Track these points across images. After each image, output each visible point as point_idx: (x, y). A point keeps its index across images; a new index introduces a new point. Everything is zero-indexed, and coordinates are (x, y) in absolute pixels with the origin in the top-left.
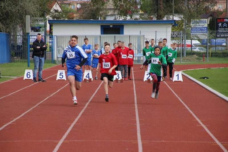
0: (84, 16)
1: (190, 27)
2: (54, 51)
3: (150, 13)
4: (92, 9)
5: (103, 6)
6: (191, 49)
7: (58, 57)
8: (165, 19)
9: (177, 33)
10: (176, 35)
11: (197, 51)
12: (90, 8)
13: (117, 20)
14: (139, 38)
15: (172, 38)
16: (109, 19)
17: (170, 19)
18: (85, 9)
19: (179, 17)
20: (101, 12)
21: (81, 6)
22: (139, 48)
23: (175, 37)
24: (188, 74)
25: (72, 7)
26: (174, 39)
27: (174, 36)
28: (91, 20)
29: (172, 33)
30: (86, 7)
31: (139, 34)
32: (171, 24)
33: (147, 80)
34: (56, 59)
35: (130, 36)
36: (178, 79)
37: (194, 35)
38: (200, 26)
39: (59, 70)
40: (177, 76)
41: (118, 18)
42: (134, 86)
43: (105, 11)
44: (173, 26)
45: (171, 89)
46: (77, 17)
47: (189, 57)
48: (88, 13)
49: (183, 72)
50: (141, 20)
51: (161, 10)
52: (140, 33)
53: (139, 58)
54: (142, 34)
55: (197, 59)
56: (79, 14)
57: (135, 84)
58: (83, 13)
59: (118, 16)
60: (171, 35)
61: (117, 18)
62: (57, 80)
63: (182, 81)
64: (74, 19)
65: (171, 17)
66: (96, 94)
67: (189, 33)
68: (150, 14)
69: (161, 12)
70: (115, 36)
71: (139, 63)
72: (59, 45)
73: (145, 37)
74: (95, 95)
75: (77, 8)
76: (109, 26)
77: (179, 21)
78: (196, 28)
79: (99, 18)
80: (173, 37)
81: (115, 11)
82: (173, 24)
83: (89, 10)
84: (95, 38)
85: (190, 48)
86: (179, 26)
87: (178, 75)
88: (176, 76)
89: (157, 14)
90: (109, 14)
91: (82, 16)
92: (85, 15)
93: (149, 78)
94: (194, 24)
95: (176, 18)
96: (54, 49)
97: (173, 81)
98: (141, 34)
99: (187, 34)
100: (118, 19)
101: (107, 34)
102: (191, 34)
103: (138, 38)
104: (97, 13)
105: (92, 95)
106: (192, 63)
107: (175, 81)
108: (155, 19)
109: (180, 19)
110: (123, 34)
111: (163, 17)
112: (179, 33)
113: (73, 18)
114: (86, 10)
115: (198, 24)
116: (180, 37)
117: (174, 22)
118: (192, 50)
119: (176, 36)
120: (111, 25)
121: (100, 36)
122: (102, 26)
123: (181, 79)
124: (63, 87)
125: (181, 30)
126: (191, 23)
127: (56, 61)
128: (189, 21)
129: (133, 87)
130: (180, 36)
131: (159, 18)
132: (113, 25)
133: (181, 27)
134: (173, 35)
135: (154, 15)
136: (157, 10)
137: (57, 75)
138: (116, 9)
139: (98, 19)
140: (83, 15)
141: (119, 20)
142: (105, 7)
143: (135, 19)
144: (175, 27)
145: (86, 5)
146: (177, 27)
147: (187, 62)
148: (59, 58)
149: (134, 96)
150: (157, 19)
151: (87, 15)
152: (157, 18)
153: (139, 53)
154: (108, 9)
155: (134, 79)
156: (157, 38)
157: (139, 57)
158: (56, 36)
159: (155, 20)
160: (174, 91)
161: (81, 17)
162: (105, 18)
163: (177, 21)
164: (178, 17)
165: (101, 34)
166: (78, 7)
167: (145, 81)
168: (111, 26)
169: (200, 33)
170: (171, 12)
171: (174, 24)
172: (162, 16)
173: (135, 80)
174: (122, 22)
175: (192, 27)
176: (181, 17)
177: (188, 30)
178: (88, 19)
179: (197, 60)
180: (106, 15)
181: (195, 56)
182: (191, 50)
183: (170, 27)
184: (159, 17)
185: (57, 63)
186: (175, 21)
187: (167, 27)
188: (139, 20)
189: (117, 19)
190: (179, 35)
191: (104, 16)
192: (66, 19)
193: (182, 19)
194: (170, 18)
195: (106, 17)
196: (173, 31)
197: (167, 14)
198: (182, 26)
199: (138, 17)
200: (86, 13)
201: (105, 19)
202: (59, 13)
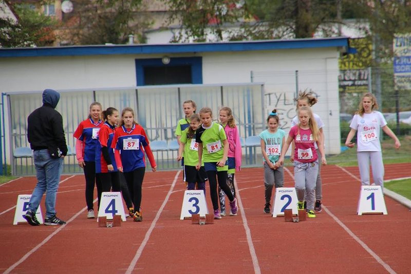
0: (82, 35)
1: (392, 54)
2: (2, 138)
3: (272, 20)
4: (105, 13)
5: (138, 6)
6: (398, 118)
7: (15, 154)
8: (319, 35)
9: (355, 74)
10: (350, 80)
12: (99, 12)
13: (180, 43)
14: (248, 91)
15: (342, 90)
16: (155, 39)
17: (334, 36)
18: (84, 14)
19: (360, 29)
20: (132, 21)
21: (74, 7)
22: (249, 121)
23: (348, 86)
24: (398, 192)
25: (46, 10)
26: (347, 90)
27: (346, 83)
28: (107, 44)
29: (340, 76)
30: (87, 10)
31: (248, 80)
32: (339, 48)
33: (283, 213)
34: (8, 162)
35: (222, 87)
36: (373, 208)
37: (403, 77)
39: (20, 196)
40: (371, 199)
41: (185, 36)
42: (248, 232)
43: (142, 19)
44: (344, 54)
45: (356, 238)
46: (64, 39)
48: (95, 26)
50: (250, 40)
51: (307, 11)
52: (252, 77)
53: (251, 150)
54: (258, 80)
56: (67, 31)
57: (250, 226)
58: (80, 27)
59: (183, 32)
60: (340, 81)
61: (181, 36)
62: (15, 223)
63: (385, 213)
64: (56, 45)
65: (335, 29)
66: (138, 262)
67: (389, 71)
68: (275, 23)
69: (307, 17)
70: (179, 89)
71: (251, 163)
72: (16, 120)
73: (265, 86)
74: (137, 266)
75: (63, 13)
76: (160, 60)
77: (359, 38)
78: (409, 57)
79: (131, 40)
80: (344, 87)
81: (174, 16)
82: (344, 50)
83: (97, 19)
84: (122, 98)
85: (395, 115)
86: (360, 54)
87: (372, 196)
88: (368, 198)
89: (296, 23)
90: (156, 26)
91: (78, 34)
92: (85, 31)
93: (287, 208)
94: (403, 48)
95: (350, 31)
96: (2, 135)
97: (360, 214)
98: (255, 80)
99: (384, 74)
100: (183, 39)
101: (153, 84)
102: (396, 74)
103: (246, 93)
104: (119, 26)
105: (127, 266)
107: (363, 214)
108: (289, 36)
109: (363, 33)
110: (199, 80)
111: (314, 30)
112: (360, 75)
113: (52, 42)
114: (88, 18)
116: (366, 85)
117: (346, 41)
118: (400, 120)
119: (350, 83)
120: (166, 57)
121: (137, 90)
122: (138, 62)
123: (381, 207)
124: (40, 245)
125: (366, 65)
126: (394, 45)
127: (10, 166)
128: (388, 41)
129: (245, 236)
130: (364, 82)
132: (172, 59)
133: (367, 57)
134: (345, 80)
135: (289, 25)
136: (296, 12)
137: (14, 211)
138: (176, 12)
139: (127, 40)
140: (81, 32)
141: (186, 43)
142: (142, 8)
143: (233, 39)
144: (348, 57)
145: (87, 4)
146: (355, 57)
147: (391, 158)
148: (19, 160)
149: (251, 262)
150: (297, 37)
151: (91, 31)
152: (297, 33)
153: (250, 135)
154: (152, 12)
155: (245, 210)
156: (299, 89)
157: (251, 147)
158: (8, 95)
159: (292, 39)
160: (365, 243)
161: (76, 38)
162: (144, 39)
163: (354, 39)
164: (356, 28)
165: (138, 84)
166: (65, 11)
167: (278, 216)
168: (166, 61)
170: (333, 16)
171: (347, 48)
172: (310, 28)
173: (247, 214)
174: (198, 49)
175: (399, 55)
176: (364, 28)
177: (386, 63)
178: (97, 44)
180: (146, 30)
182: (398, 121)
183: (335, 58)
184: (303, 31)
185: (12, 172)
186: (348, 39)
187: (326, 59)
188: (244, 41)
189: (180, 38)
190: (360, 79)
191: (141, 34)
192: (34, 46)
193: (366, 32)
194: (334, 32)
195: (148, 36)
196: (343, 68)
197: (322, 21)
198: (369, 54)
200: (90, 25)
201: (144, 42)
202: (13, 27)
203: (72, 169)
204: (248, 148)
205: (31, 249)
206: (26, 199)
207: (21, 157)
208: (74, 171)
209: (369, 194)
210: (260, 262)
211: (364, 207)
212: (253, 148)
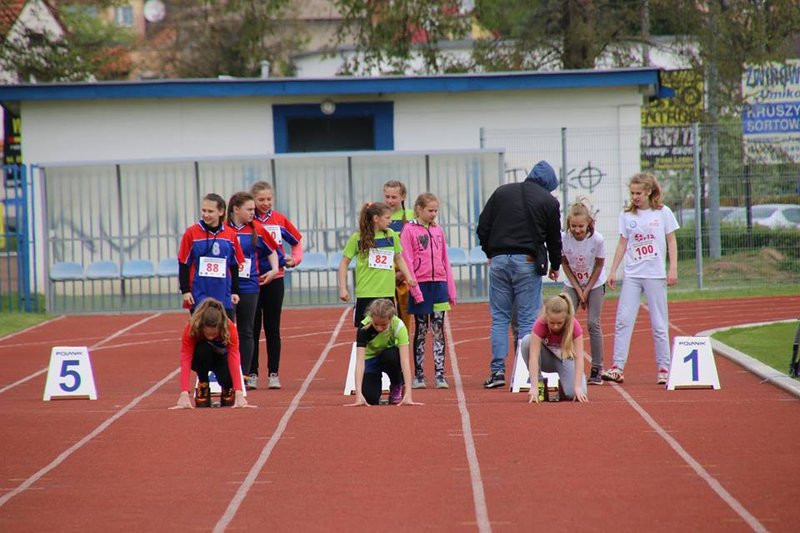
0: (181, 62)
1: (740, 100)
2: (31, 246)
3: (524, 36)
4: (223, 21)
5: (282, 9)
6: (749, 216)
7: (54, 275)
8: (605, 63)
9: (671, 136)
10: (663, 146)
11: (780, 229)
12: (211, 20)
13: (358, 75)
14: (475, 164)
15: (647, 163)
16: (315, 69)
17: (634, 66)
18: (184, 24)
19: (682, 53)
20: (272, 37)
21: (168, 10)
23: (659, 156)
24: (742, 349)
25: (116, 14)
26: (656, 165)
27: (656, 152)
28: (222, 78)
29: (643, 138)
30: (192, 17)
31: (476, 145)
32: (641, 88)
34: (41, 289)
35: (427, 157)
36: (695, 377)
38: (789, 94)
39: (55, 349)
40: (691, 360)
41: (363, 65)
42: (466, 418)
43: (288, 34)
44: (652, 99)
45: (660, 431)
46: (148, 68)
47: (738, 260)
48: (204, 46)
49: (717, 337)
50: (480, 71)
51: (585, 20)
52: (481, 139)
53: (478, 272)
54: (491, 144)
55: (783, 267)
56: (154, 54)
57: (469, 408)
58: (178, 46)
59: (361, 56)
60: (643, 146)
61: (357, 63)
62: (47, 397)
63: (717, 386)
64: (133, 79)
65: (637, 53)
66: (263, 469)
67: (734, 131)
68: (527, 42)
69: (586, 31)
70: (349, 159)
72: (57, 215)
73: (507, 158)
74: (260, 476)
75: (147, 21)
76: (317, 107)
77: (679, 71)
78: (770, 106)
79: (265, 71)
80: (652, 159)
81: (345, 30)
82: (651, 90)
83: (207, 32)
84: (247, 174)
85: (743, 210)
86: (682, 100)
87: (694, 356)
88: (686, 359)
89: (566, 41)
90: (314, 46)
91: (172, 60)
92: (186, 55)
94: (759, 88)
95: (664, 58)
96: (31, 239)
97: (671, 387)
98: (488, 145)
99: (725, 137)
100: (360, 69)
101: (305, 151)
102: (746, 137)
103: (471, 167)
104: (247, 45)
105: (243, 478)
106: (759, 290)
107: (677, 389)
108: (552, 65)
109: (687, 61)
110: (389, 144)
111: (598, 55)
112: (681, 137)
113: (125, 74)
114: (191, 31)
115: (779, 88)
116: (692, 155)
117: (655, 77)
118: (754, 221)
119: (663, 151)
120: (328, 101)
121: (273, 161)
122: (278, 111)
123: (709, 376)
124: (87, 438)
125: (691, 119)
126: (744, 82)
127: (43, 296)
128: (733, 74)
129: (459, 425)
130: (689, 150)
131: (575, 58)
132: (338, 106)
133: (692, 105)
134: (653, 145)
135: (549, 46)
136: (565, 22)
137: (44, 377)
138: (348, 22)
139: (258, 72)
140: (179, 55)
141: (367, 76)
142: (289, 13)
143: (453, 69)
144: (660, 104)
145: (190, 6)
146: (671, 104)
147: (734, 288)
148: (59, 285)
149: (468, 473)
150: (566, 67)
151: (197, 55)
152: (567, 61)
154: (308, 21)
155: (463, 380)
156: (568, 162)
157: (478, 266)
158: (42, 169)
159: (557, 70)
160: (678, 440)
161: (169, 67)
162: (291, 70)
164: (675, 52)
165: (278, 150)
166: (150, 18)
167: (522, 391)
168: (328, 109)
169: (789, 130)
170: (634, 29)
171: (657, 88)
172: (590, 51)
173: (466, 387)
174: (384, 88)
175: (751, 100)
176: (689, 52)
177: (728, 117)
178: (206, 76)
179: (782, 275)
180: (295, 53)
181: (771, 253)
182: (749, 222)
183: (634, 105)
184: (577, 55)
185: (47, 307)
186: (658, 71)
187: (618, 107)
188: (471, 73)
189: (356, 69)
190: (680, 143)
191: (287, 61)
192: (91, 79)
193: (693, 60)
194: (633, 59)
195: (300, 64)
196: (651, 123)
197: (614, 37)
198: (698, 100)
199: (465, 57)
200: (194, 44)
201: (292, 75)
202: (54, 46)
203: (155, 302)
204: (474, 268)
205: (71, 445)
206: (66, 354)
207: (64, 280)
208: (160, 307)
209: (688, 352)
210: (484, 474)
211: (679, 375)
212: (483, 267)
